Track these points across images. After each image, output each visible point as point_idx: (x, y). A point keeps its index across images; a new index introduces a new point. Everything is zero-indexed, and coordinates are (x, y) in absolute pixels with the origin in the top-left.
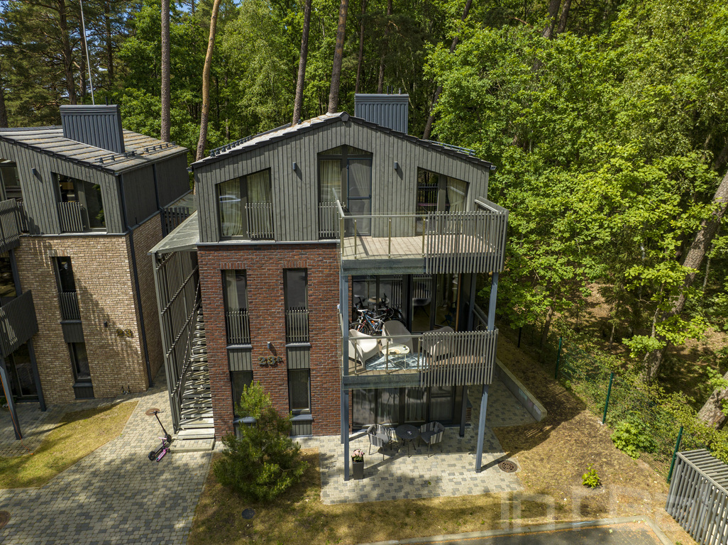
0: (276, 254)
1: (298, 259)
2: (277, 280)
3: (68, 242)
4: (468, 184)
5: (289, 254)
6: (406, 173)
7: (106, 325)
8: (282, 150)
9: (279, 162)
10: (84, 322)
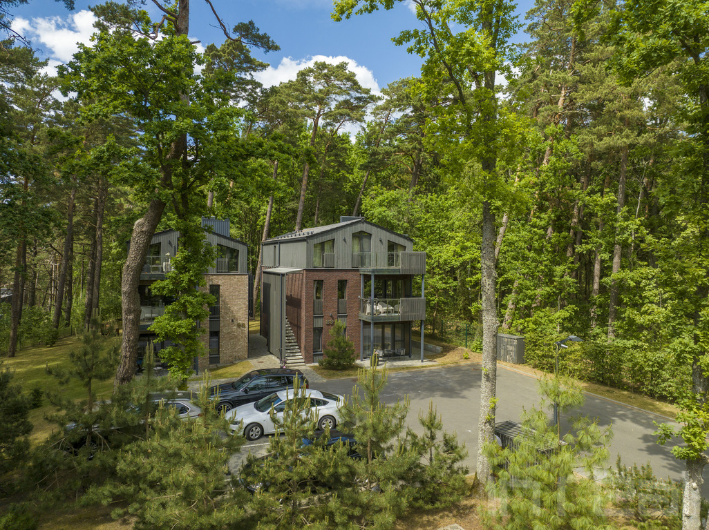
0: (336, 274)
1: (344, 276)
2: (336, 285)
3: (220, 277)
4: (405, 247)
5: (341, 274)
6: (384, 242)
7: (232, 321)
8: (340, 233)
9: (338, 236)
10: (221, 319)
